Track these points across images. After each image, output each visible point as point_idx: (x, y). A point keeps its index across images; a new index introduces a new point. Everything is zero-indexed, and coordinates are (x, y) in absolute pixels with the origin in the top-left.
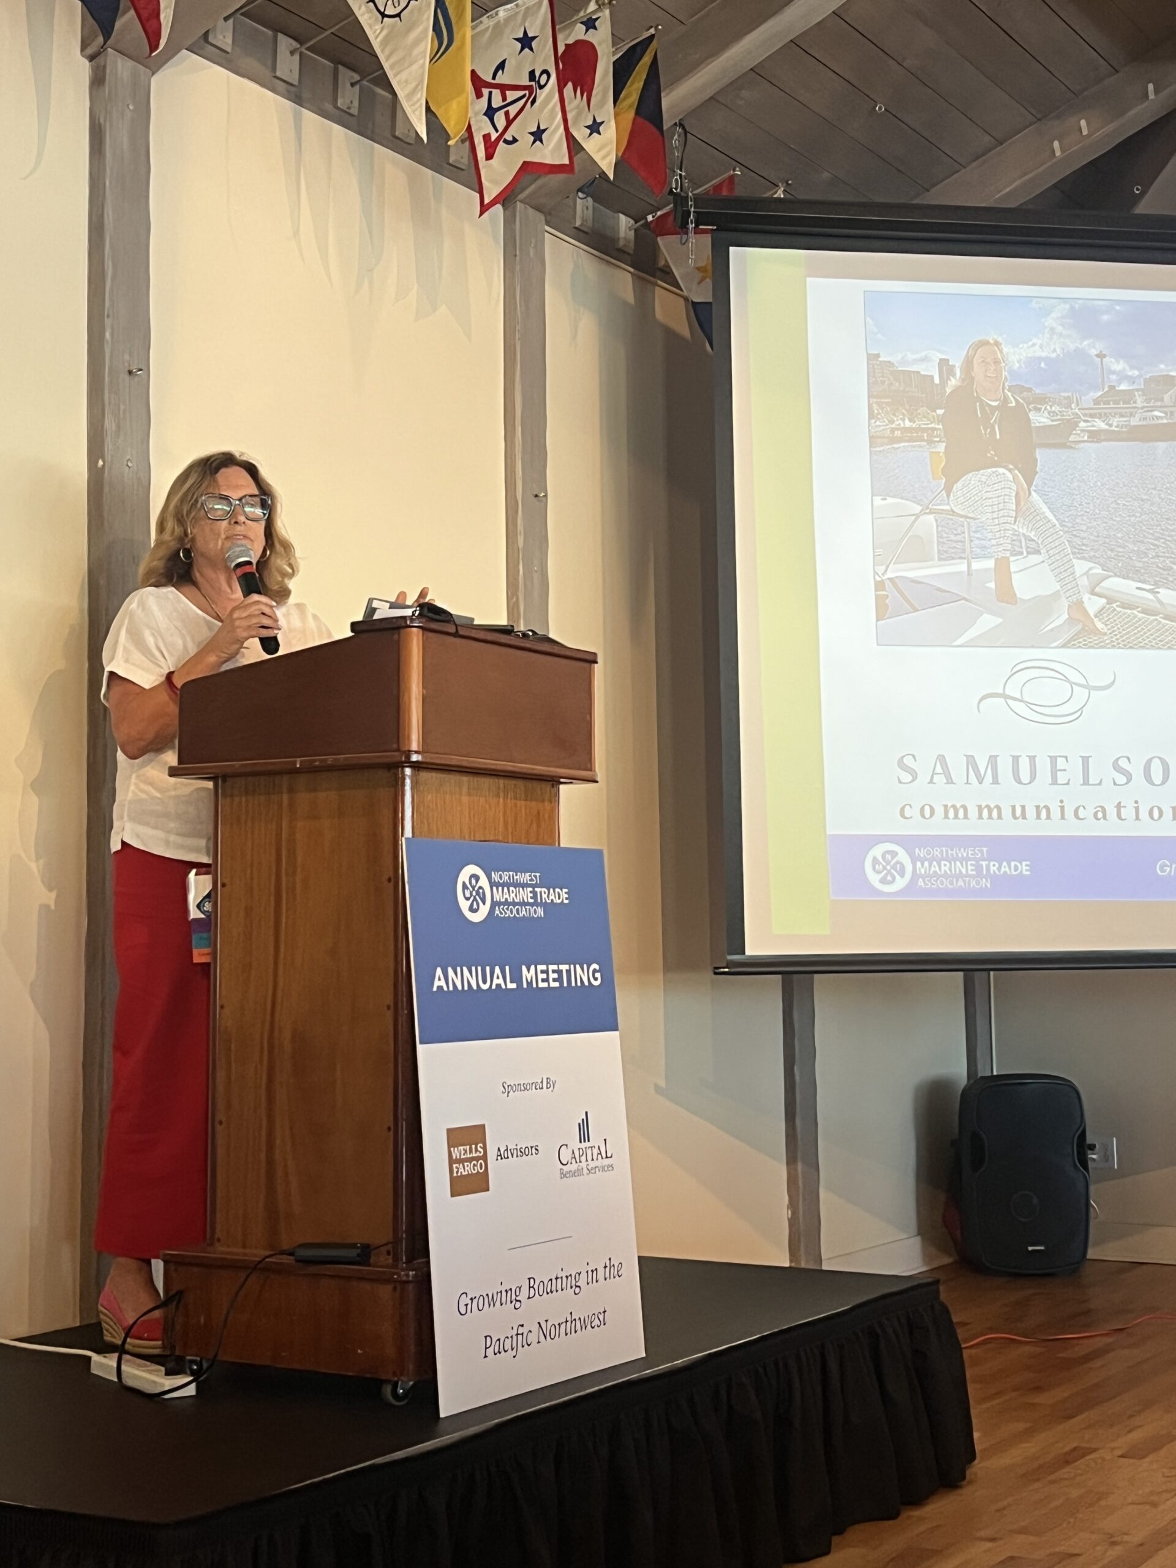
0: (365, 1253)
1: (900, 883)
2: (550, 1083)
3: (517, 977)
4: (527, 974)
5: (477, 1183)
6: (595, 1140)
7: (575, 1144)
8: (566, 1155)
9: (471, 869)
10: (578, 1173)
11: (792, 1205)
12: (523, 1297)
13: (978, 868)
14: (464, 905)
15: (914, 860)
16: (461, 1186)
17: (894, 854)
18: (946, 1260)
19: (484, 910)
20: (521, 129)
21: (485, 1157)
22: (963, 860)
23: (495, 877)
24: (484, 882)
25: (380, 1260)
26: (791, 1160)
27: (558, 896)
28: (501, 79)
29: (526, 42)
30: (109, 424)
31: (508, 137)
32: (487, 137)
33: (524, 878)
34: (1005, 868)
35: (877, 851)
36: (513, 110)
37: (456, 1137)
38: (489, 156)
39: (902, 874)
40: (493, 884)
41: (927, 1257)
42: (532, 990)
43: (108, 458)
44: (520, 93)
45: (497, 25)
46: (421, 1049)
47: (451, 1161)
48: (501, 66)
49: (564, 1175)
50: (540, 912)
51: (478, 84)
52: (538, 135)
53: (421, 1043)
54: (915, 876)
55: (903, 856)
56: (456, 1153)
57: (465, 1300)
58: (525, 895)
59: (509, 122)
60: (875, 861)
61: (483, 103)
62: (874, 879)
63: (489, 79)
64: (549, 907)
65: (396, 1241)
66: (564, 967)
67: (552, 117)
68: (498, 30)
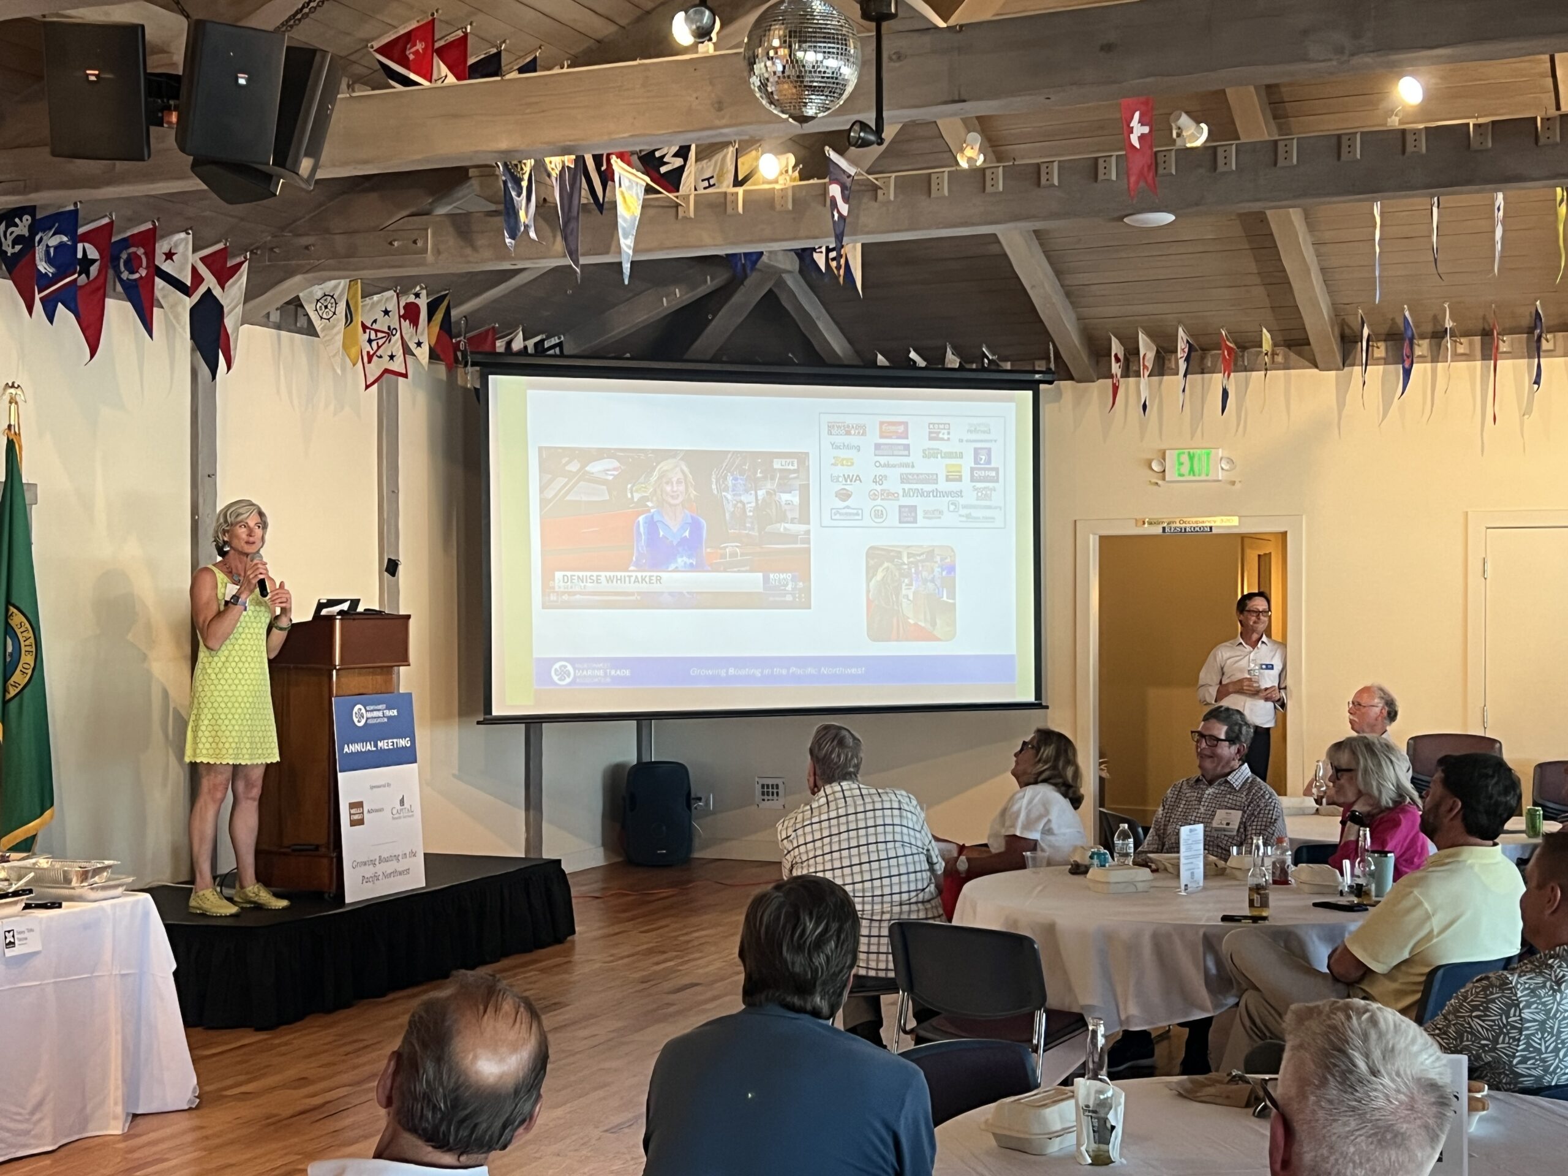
0: (317, 848)
1: (568, 680)
2: (389, 785)
3: (376, 746)
4: (380, 744)
5: (361, 822)
6: (407, 805)
7: (398, 807)
8: (395, 812)
9: (359, 706)
10: (400, 818)
11: (527, 831)
12: (377, 863)
13: (605, 673)
14: (356, 720)
15: (575, 669)
16: (353, 823)
17: (565, 667)
18: (620, 859)
19: (363, 721)
20: (385, 351)
21: (363, 813)
22: (599, 669)
23: (368, 708)
24: (363, 711)
25: (323, 850)
26: (527, 809)
27: (394, 713)
28: (375, 326)
29: (386, 312)
30: (201, 501)
31: (378, 354)
32: (368, 353)
33: (380, 707)
34: (618, 672)
35: (557, 666)
36: (381, 342)
37: (352, 806)
38: (369, 362)
39: (569, 676)
40: (367, 711)
41: (606, 857)
42: (382, 750)
43: (200, 514)
44: (384, 335)
45: (373, 304)
46: (340, 775)
47: (350, 814)
48: (375, 321)
49: (393, 818)
50: (386, 720)
51: (364, 327)
52: (392, 357)
53: (340, 771)
54: (575, 677)
55: (570, 668)
56: (353, 811)
57: (355, 864)
58: (380, 714)
59: (379, 347)
60: (556, 670)
61: (366, 336)
62: (556, 678)
63: (369, 326)
64: (389, 718)
65: (329, 843)
66: (395, 740)
67: (398, 351)
68: (373, 305)
